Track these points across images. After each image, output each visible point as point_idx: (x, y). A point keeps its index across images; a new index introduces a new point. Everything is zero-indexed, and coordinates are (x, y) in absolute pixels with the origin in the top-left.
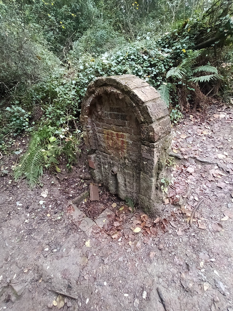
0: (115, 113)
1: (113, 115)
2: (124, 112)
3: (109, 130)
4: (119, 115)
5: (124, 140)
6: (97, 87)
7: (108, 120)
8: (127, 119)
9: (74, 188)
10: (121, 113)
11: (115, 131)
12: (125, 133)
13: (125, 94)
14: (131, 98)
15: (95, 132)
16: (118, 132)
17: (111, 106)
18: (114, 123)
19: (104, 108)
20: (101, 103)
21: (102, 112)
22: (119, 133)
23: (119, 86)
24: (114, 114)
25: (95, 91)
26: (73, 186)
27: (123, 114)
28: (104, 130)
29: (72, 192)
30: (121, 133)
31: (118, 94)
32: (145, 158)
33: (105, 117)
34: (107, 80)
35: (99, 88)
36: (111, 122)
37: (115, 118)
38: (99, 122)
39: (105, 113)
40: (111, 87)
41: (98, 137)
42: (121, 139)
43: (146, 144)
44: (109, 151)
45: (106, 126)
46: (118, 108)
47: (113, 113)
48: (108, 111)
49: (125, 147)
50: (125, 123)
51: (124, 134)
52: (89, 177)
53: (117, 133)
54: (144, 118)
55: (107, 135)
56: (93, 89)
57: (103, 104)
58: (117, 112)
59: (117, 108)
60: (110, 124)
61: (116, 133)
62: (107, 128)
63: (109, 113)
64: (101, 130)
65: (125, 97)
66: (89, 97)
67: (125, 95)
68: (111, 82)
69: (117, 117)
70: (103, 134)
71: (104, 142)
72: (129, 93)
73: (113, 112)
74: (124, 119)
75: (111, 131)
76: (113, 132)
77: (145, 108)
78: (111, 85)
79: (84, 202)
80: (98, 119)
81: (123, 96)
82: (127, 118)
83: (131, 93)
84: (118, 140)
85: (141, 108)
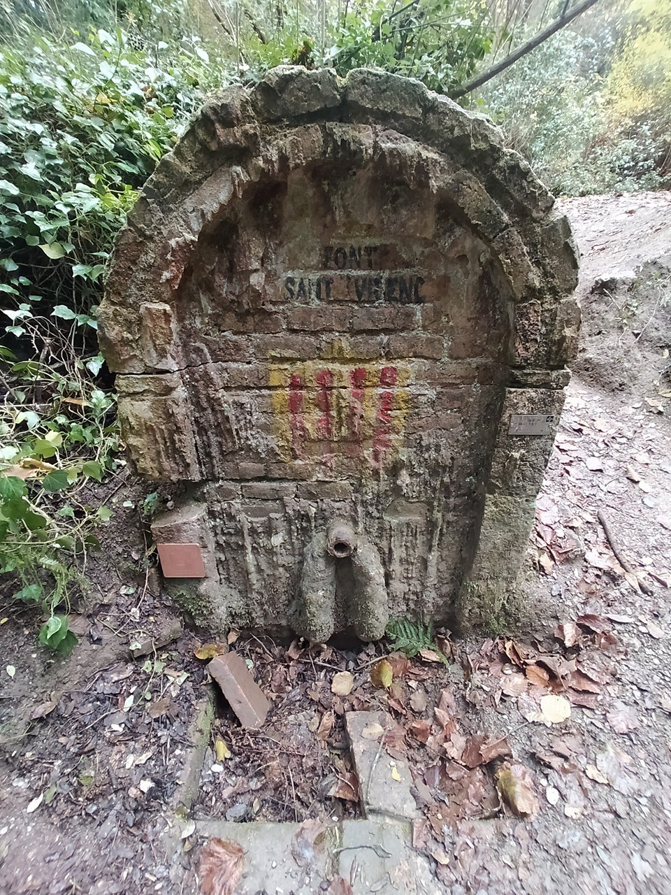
0: (355, 273)
1: (344, 283)
2: (408, 265)
3: (309, 363)
4: (377, 282)
5: (396, 391)
6: (277, 121)
7: (308, 312)
8: (421, 294)
9: (132, 732)
10: (391, 269)
11: (345, 361)
12: (402, 358)
13: (464, 166)
14: (494, 188)
15: (211, 391)
16: (361, 361)
17: (334, 242)
18: (341, 321)
19: (281, 251)
20: (271, 226)
21: (271, 277)
22: (367, 366)
23: (440, 122)
24: (349, 278)
25: (256, 144)
26: (115, 727)
27: (406, 272)
28: (274, 367)
29: (130, 761)
30: (383, 364)
31: (422, 169)
32: (517, 436)
33: (283, 303)
34: (363, 82)
35: (289, 127)
36: (323, 322)
37: (353, 302)
38: (235, 333)
39: (291, 280)
40: (379, 127)
41: (231, 412)
42: (380, 391)
43: (535, 378)
44: (298, 462)
45: (287, 346)
46: (375, 249)
47: (345, 273)
48: (307, 268)
49: (396, 422)
50: (409, 315)
51: (399, 364)
52: (174, 632)
53: (361, 366)
54: (546, 274)
55: (288, 391)
56: (245, 133)
57: (284, 229)
58: (370, 266)
59: (370, 250)
60: (314, 333)
61: (352, 367)
62: (297, 355)
63: (314, 276)
64: (250, 372)
65: (459, 181)
66: (200, 183)
67: (462, 171)
68: (390, 98)
69: (363, 292)
70: (265, 392)
71: (266, 428)
72: (489, 161)
73: (342, 268)
74: (408, 296)
75: (322, 365)
76: (336, 367)
77: (560, 227)
78: (384, 118)
79: (218, 768)
80: (230, 319)
81: (449, 178)
82: (426, 290)
83: (501, 163)
84: (361, 398)
85: (538, 230)
